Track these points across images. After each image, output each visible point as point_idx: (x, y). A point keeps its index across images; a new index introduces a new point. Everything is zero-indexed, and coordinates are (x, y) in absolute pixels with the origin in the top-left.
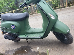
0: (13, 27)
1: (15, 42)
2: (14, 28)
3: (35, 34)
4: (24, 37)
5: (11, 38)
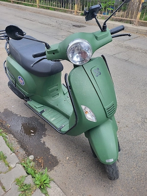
0: (21, 81)
3: (59, 115)
4: (35, 108)
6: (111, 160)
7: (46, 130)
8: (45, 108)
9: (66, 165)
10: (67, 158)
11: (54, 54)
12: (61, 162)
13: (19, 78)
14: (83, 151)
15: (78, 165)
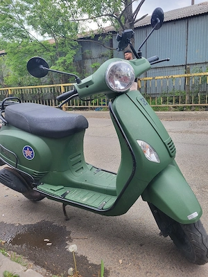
0: (28, 153)
1: (27, 199)
2: (28, 157)
3: (91, 193)
4: (52, 192)
5: (14, 186)
6: (195, 215)
7: (70, 232)
8: (67, 190)
9: (123, 271)
10: (121, 261)
11: (87, 87)
12: (113, 270)
13: (26, 149)
14: (141, 245)
15: (142, 267)
